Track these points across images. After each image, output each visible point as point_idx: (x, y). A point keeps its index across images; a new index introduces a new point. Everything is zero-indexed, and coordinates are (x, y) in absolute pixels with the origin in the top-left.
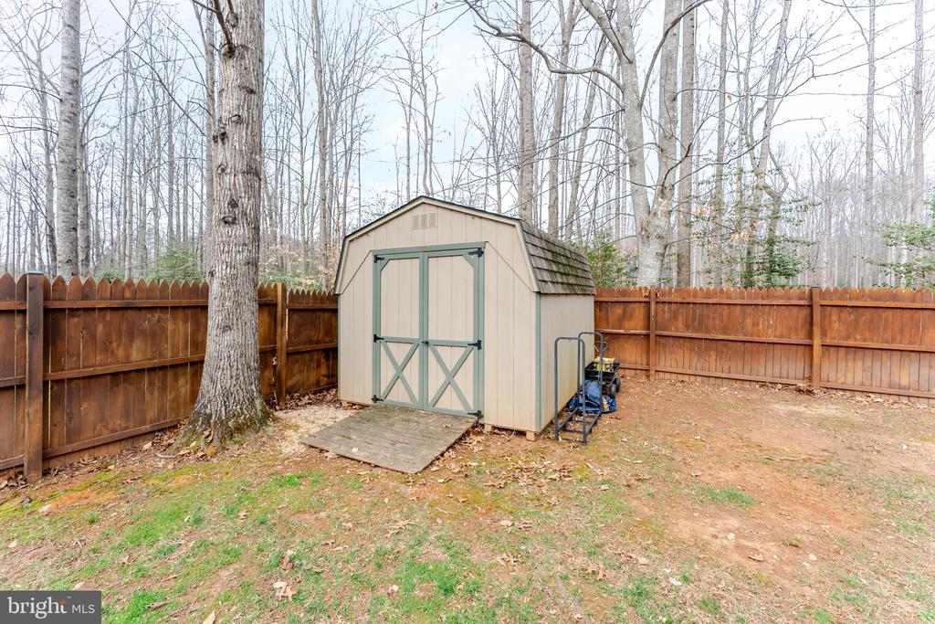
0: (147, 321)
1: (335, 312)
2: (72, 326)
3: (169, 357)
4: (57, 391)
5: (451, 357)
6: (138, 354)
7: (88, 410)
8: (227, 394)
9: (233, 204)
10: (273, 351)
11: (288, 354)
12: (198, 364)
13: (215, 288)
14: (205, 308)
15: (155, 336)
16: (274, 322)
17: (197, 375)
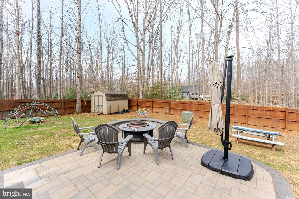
0: (71, 103)
1: (91, 102)
2: (65, 103)
3: (73, 106)
4: (65, 108)
5: (100, 107)
6: (70, 106)
7: (67, 110)
8: (78, 110)
9: (79, 92)
10: (84, 106)
11: (86, 107)
12: (76, 107)
13: (77, 100)
14: (76, 102)
15: (72, 104)
16: (84, 103)
17: (75, 108)
